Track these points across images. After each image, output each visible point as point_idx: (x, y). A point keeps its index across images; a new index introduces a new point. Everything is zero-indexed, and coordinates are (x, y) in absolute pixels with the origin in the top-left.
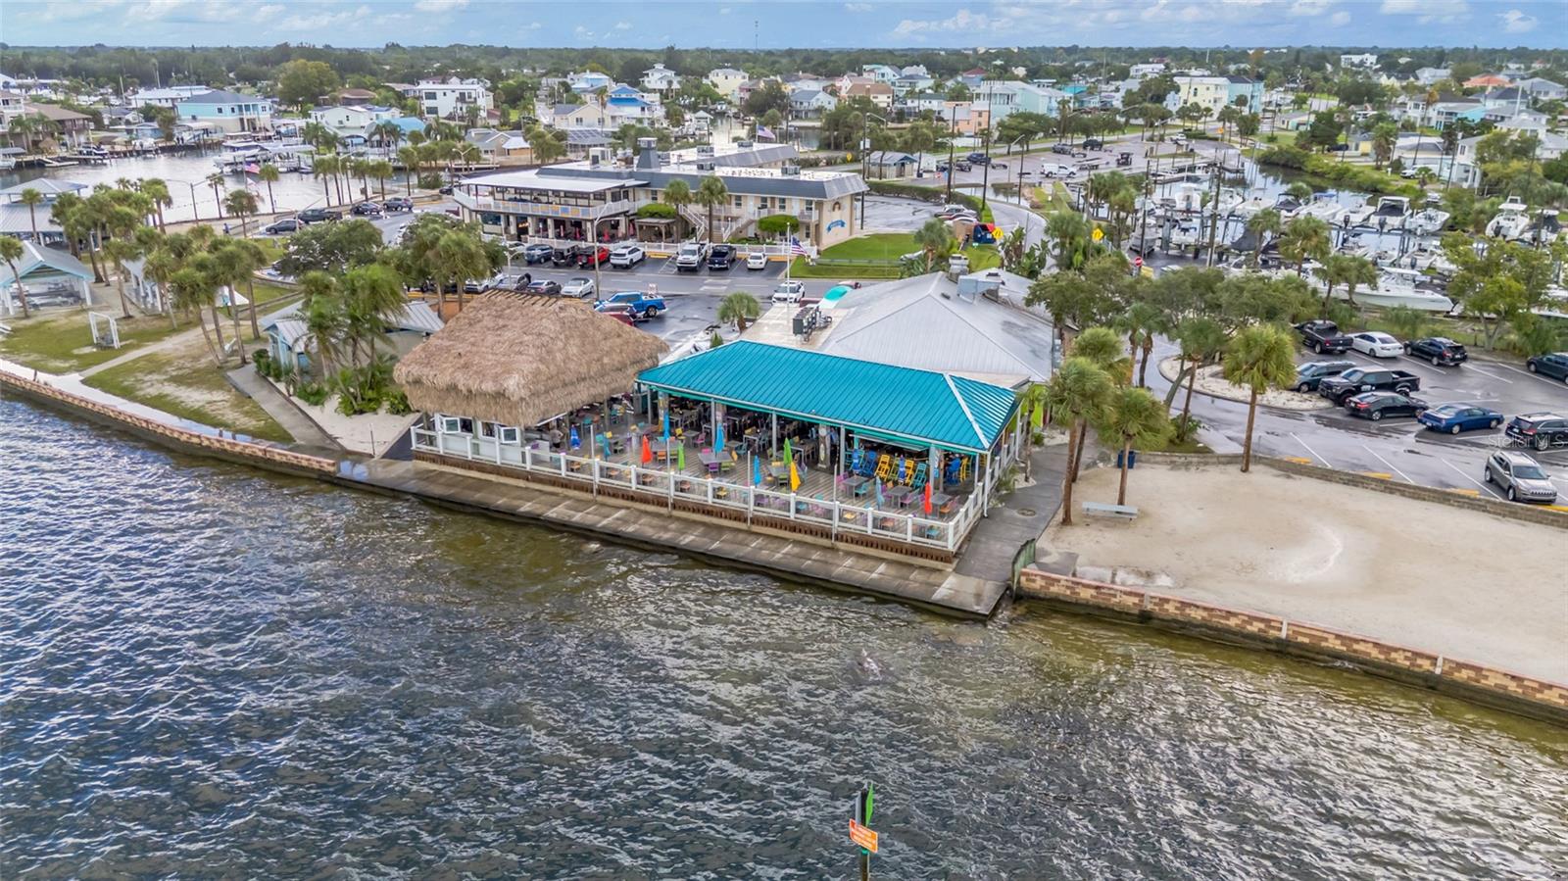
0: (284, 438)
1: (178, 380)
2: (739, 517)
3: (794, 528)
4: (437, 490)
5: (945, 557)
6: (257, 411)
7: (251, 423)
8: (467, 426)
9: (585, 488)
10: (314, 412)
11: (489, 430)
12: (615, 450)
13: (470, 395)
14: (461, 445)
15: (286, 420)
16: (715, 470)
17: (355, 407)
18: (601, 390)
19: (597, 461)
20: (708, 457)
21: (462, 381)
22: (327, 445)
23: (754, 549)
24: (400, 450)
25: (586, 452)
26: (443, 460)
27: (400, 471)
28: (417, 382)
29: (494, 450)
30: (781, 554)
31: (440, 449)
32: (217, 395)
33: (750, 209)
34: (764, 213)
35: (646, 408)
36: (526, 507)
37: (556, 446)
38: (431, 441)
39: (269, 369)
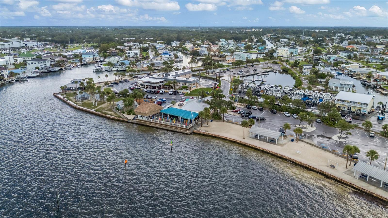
0: (121, 118)
1: (107, 110)
2: (169, 126)
3: (174, 127)
4: (138, 123)
5: (187, 129)
6: (117, 114)
7: (117, 116)
8: (142, 116)
9: (154, 123)
10: (124, 114)
11: (144, 117)
12: (157, 119)
13: (142, 113)
14: (141, 118)
15: (121, 115)
16: (167, 121)
17: (129, 114)
18: (156, 113)
19: (155, 120)
20: (166, 120)
21: (142, 112)
22: (126, 118)
23: (170, 129)
24: (134, 119)
25: (154, 119)
26: (139, 120)
27: (134, 121)
28: (137, 112)
29: (144, 119)
30: (172, 129)
31: (139, 119)
32: (112, 112)
33: (181, 85)
34: (183, 85)
35: (161, 115)
36: (148, 125)
37: (151, 119)
38: (138, 118)
39: (117, 109)
